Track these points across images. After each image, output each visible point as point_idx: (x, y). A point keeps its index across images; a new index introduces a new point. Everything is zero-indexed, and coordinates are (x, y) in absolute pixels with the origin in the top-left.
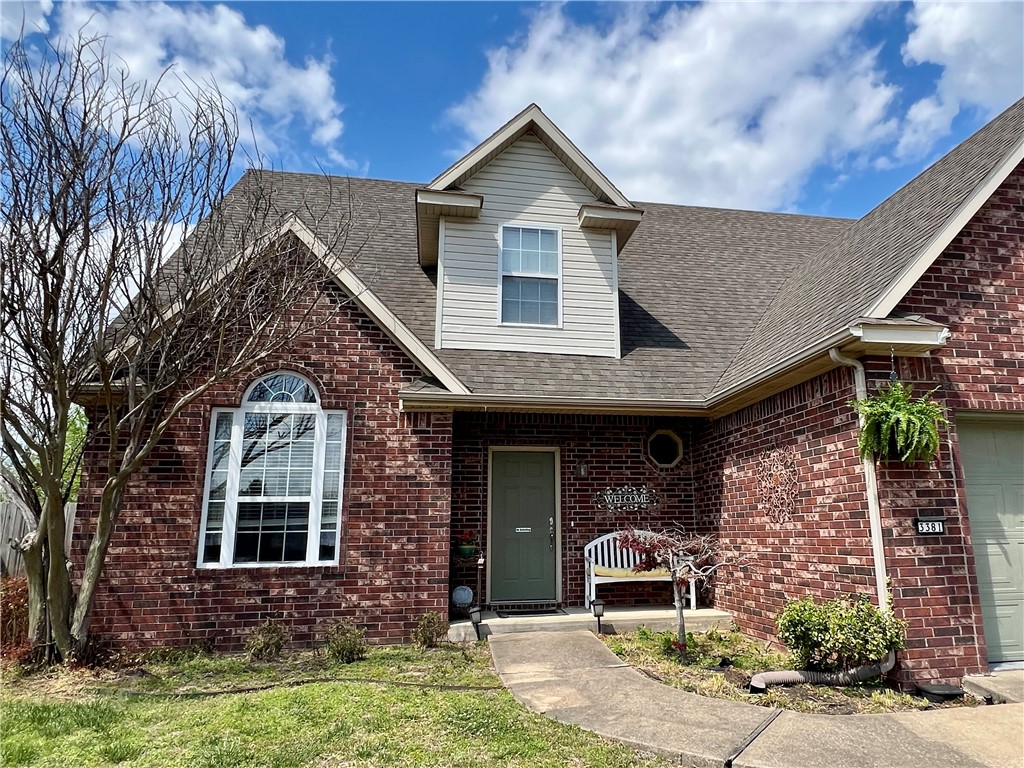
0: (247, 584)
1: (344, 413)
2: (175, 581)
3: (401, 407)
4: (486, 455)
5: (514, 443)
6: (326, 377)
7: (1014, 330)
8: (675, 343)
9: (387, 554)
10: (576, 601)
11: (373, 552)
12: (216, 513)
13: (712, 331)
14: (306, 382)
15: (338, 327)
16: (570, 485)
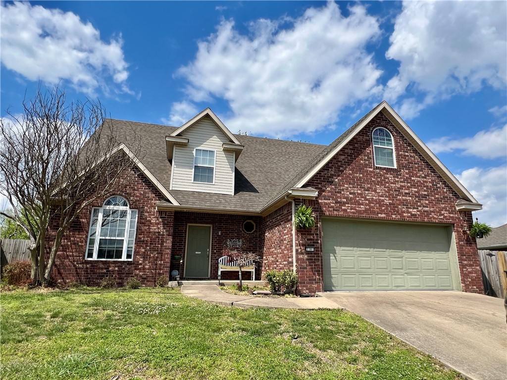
0: (101, 266)
1: (137, 210)
2: (78, 264)
3: (157, 209)
4: (186, 227)
5: (196, 223)
6: (132, 198)
7: (342, 192)
8: (255, 191)
9: (150, 258)
10: (214, 277)
11: (145, 256)
12: (92, 242)
13: (269, 187)
14: (125, 199)
15: (137, 181)
16: (215, 238)
